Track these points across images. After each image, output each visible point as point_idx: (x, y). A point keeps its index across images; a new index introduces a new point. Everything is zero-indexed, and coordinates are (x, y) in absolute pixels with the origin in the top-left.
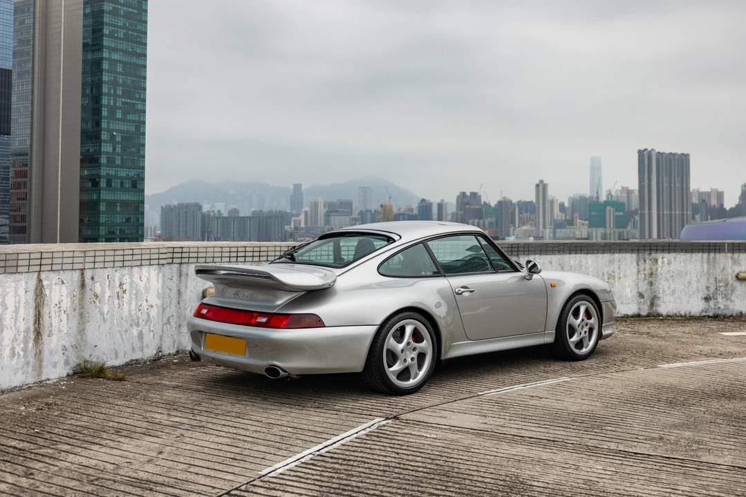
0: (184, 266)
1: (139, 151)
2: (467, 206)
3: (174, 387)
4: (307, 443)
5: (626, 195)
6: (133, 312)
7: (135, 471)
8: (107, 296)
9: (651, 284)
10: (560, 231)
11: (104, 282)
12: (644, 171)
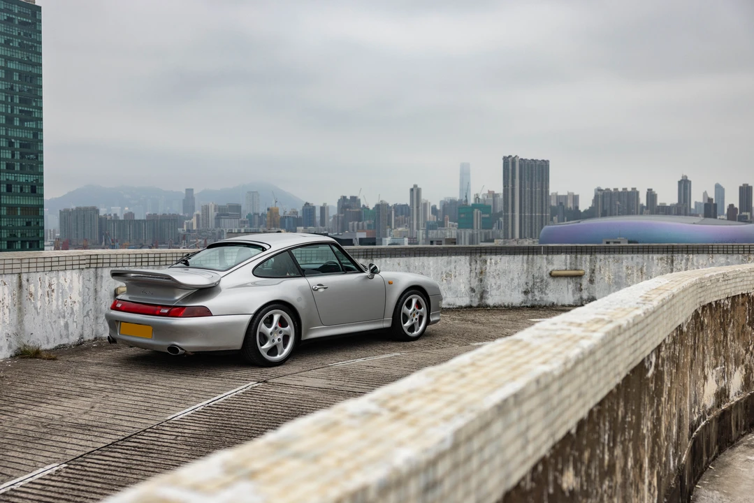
0: (99, 270)
1: (37, 158)
2: (348, 210)
3: (97, 364)
4: (199, 399)
5: (491, 198)
6: (60, 307)
7: (76, 419)
8: (39, 294)
9: (481, 280)
10: (433, 233)
11: (37, 283)
12: (508, 177)
